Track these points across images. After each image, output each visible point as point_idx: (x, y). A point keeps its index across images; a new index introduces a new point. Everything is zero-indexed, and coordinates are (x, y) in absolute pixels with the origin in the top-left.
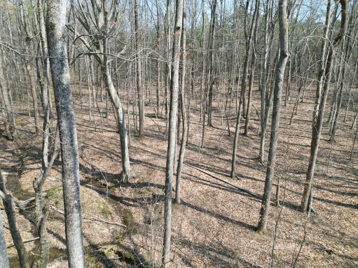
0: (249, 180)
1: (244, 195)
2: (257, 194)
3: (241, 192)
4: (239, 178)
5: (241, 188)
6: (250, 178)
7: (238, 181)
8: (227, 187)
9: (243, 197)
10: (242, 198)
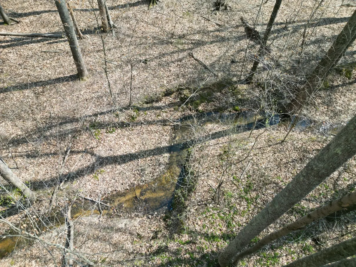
0: (32, 18)
1: (39, 41)
2: (53, 33)
3: (34, 39)
4: (16, 19)
5: (30, 34)
6: (30, 14)
7: (19, 25)
8: (11, 41)
9: (39, 45)
10: (40, 47)
